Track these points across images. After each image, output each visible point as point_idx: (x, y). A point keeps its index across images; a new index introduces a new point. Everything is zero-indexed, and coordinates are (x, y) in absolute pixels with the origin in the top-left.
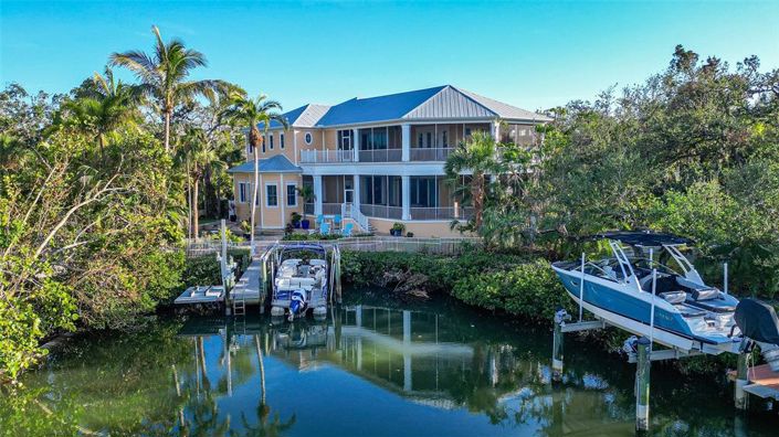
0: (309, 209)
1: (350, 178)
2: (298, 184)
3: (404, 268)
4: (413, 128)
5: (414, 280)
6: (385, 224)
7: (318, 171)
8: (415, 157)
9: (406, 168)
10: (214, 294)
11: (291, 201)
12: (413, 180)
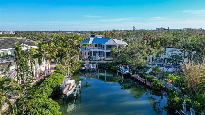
0: (91, 56)
1: (97, 51)
2: (89, 52)
3: (105, 65)
4: (106, 45)
5: (106, 67)
6: (102, 58)
7: (92, 50)
8: (106, 49)
9: (105, 51)
10: (84, 68)
11: (88, 54)
12: (106, 52)
